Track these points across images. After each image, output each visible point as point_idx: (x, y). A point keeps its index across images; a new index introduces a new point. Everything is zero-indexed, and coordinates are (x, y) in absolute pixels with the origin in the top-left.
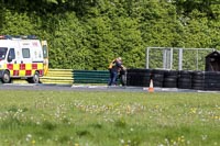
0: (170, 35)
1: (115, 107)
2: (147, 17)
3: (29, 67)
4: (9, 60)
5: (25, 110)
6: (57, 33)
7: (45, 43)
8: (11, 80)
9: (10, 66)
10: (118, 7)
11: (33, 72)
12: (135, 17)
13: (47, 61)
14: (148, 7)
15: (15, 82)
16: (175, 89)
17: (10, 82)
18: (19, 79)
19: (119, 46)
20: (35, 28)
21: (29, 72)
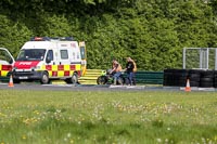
0: (206, 36)
1: (153, 107)
2: (183, 18)
3: (67, 68)
4: (48, 61)
5: (63, 110)
6: (96, 35)
7: (82, 44)
8: (50, 80)
9: (49, 67)
10: (155, 8)
11: (72, 72)
12: (172, 18)
13: (85, 62)
14: (184, 7)
15: (54, 83)
16: (212, 89)
17: (49, 83)
18: (58, 79)
19: (156, 46)
20: (73, 30)
21: (67, 73)
